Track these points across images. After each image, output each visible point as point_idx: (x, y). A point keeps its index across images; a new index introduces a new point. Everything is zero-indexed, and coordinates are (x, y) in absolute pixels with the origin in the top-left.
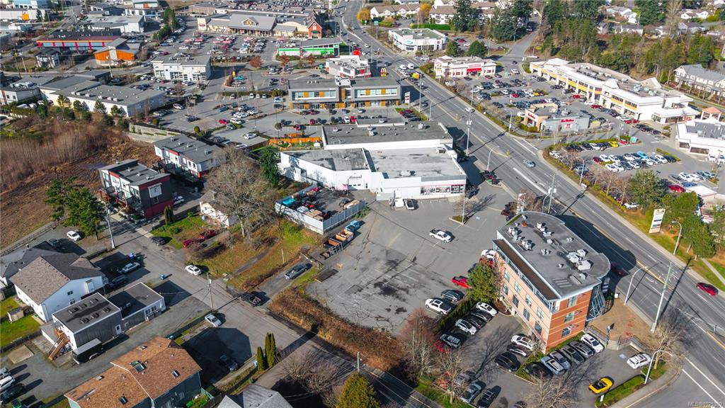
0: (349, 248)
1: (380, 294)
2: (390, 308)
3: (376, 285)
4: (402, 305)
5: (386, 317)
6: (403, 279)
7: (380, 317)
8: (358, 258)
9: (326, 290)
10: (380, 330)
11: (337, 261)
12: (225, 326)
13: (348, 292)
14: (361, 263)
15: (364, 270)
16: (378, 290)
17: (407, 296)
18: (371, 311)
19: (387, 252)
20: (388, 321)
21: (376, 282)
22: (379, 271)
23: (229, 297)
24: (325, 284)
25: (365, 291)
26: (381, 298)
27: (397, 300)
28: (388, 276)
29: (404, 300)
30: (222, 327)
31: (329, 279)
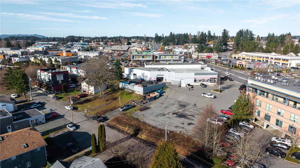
0: (157, 100)
1: (177, 117)
2: (184, 123)
3: (173, 114)
4: (191, 122)
5: (182, 127)
6: (190, 112)
7: (178, 126)
8: (162, 104)
9: (143, 115)
10: (179, 133)
11: (150, 104)
12: (78, 130)
13: (157, 116)
14: (164, 105)
15: (165, 108)
16: (175, 115)
17: (193, 118)
18: (171, 124)
19: (179, 102)
20: (183, 128)
21: (173, 112)
22: (175, 108)
23: (85, 118)
24: (143, 112)
25: (167, 116)
26: (178, 119)
27: (188, 120)
28: (181, 111)
29: (192, 120)
30: (76, 131)
31: (145, 111)
